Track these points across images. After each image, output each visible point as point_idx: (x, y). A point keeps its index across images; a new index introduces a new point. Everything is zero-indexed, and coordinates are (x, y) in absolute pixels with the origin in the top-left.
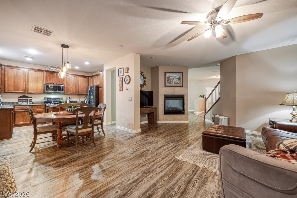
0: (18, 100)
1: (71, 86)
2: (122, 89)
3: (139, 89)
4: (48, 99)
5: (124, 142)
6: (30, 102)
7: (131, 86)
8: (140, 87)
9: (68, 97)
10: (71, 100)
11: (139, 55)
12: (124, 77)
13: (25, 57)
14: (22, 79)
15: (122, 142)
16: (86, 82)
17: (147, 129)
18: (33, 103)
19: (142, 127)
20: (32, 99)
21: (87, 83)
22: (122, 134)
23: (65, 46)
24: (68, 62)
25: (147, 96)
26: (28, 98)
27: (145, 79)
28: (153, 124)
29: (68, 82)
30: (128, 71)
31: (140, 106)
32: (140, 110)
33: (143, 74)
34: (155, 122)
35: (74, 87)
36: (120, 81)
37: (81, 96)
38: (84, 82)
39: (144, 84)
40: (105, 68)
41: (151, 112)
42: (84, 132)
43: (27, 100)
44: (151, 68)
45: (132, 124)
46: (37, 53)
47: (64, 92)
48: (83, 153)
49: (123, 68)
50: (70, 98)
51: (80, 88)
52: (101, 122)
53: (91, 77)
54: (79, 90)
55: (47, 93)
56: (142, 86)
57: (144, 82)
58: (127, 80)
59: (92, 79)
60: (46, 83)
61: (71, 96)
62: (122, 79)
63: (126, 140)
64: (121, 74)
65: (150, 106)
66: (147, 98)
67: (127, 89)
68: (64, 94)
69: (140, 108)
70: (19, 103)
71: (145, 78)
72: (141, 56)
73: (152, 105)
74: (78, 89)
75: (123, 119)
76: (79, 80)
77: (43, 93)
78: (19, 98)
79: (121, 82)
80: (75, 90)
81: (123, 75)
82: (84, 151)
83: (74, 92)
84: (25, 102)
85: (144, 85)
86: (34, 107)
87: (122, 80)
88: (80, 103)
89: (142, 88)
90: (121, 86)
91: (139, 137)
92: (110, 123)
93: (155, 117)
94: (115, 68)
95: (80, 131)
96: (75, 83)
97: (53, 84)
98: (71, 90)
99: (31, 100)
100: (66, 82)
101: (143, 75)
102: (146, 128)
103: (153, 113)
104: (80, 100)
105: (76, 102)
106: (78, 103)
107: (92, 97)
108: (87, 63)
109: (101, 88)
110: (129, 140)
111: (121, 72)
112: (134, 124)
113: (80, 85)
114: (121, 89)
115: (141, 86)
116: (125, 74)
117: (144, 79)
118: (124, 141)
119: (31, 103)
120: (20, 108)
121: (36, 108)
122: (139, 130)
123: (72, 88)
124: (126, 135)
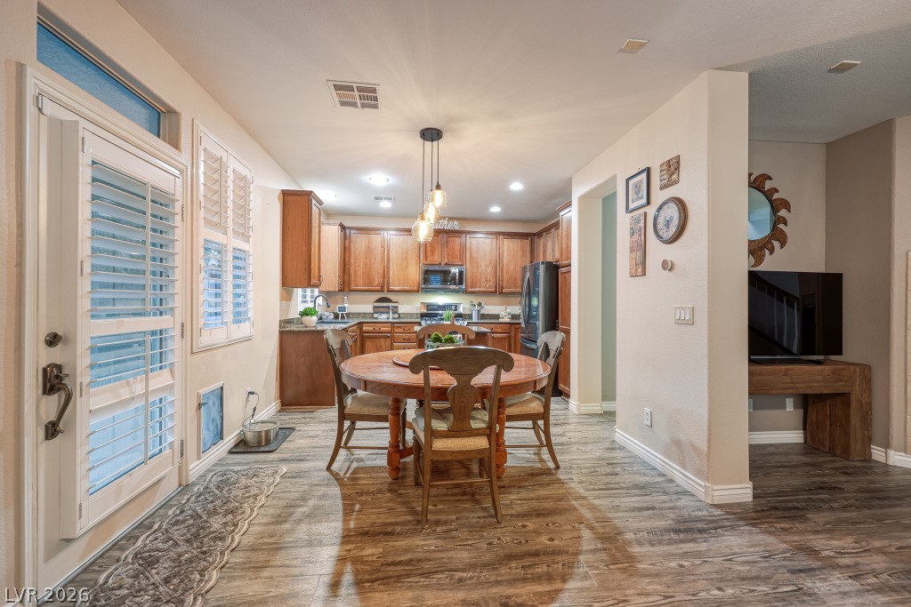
0: (375, 307)
1: (483, 268)
2: (640, 268)
3: (741, 265)
4: (428, 306)
5: (636, 550)
6: (395, 313)
7: (693, 250)
8: (751, 252)
9: (476, 300)
10: (482, 312)
11: (744, 77)
12: (651, 211)
13: (377, 198)
14: (379, 256)
15: (629, 543)
16: (524, 255)
17: (796, 491)
18: (399, 317)
19: (762, 462)
20: (397, 307)
21: (526, 257)
22: (637, 486)
23: (431, 134)
24: (438, 187)
25: (791, 300)
26: (391, 304)
27: (783, 213)
28: (840, 463)
29: (474, 256)
30: (674, 177)
31: (751, 353)
32: (751, 374)
33: (768, 185)
34: (856, 447)
35: (490, 270)
36: (632, 234)
37: (512, 299)
38: (520, 253)
39: (778, 234)
40: (577, 193)
41: (826, 392)
42: (453, 452)
43: (389, 307)
44: (828, 145)
45: (695, 448)
46: (388, 180)
47: (464, 287)
48: (440, 543)
49: (648, 170)
50: (480, 304)
51: (508, 272)
52: (542, 410)
53: (539, 234)
54: (505, 277)
55: (427, 291)
56: (761, 249)
57: (774, 227)
58: (668, 223)
59: (542, 241)
60: (426, 263)
61: (482, 299)
62: (643, 221)
63: (655, 538)
64: (638, 199)
65: (820, 357)
66: (790, 305)
67: (667, 266)
68: (466, 292)
69: (750, 361)
70: (375, 316)
71: (777, 205)
72: (754, 80)
73: (838, 350)
74: (502, 276)
75: (647, 410)
76: (505, 248)
77: (418, 291)
78: (377, 304)
79: (636, 236)
80: (493, 280)
81: (648, 202)
82: (447, 536)
83: (490, 286)
84: (384, 313)
85: (776, 244)
86: (398, 327)
87: (642, 225)
88: (507, 320)
89: (759, 260)
90: (639, 254)
91: (743, 544)
92: (597, 407)
93: (855, 420)
94: (614, 178)
95: (439, 444)
96: (494, 258)
97: (440, 264)
98: (483, 280)
99: (395, 311)
100: (471, 256)
101: (768, 195)
102: (795, 482)
103: (844, 397)
104: (508, 310)
105: (497, 317)
106: (501, 320)
107: (535, 302)
108: (517, 186)
109: (563, 270)
110: (671, 542)
111: (637, 193)
112: (705, 449)
113: (507, 265)
114: (640, 270)
115: (757, 250)
116: (659, 196)
117: (774, 210)
118: (640, 543)
119: (396, 316)
120: (371, 328)
121: (401, 330)
122: (741, 491)
123: (484, 275)
124: (657, 499)
